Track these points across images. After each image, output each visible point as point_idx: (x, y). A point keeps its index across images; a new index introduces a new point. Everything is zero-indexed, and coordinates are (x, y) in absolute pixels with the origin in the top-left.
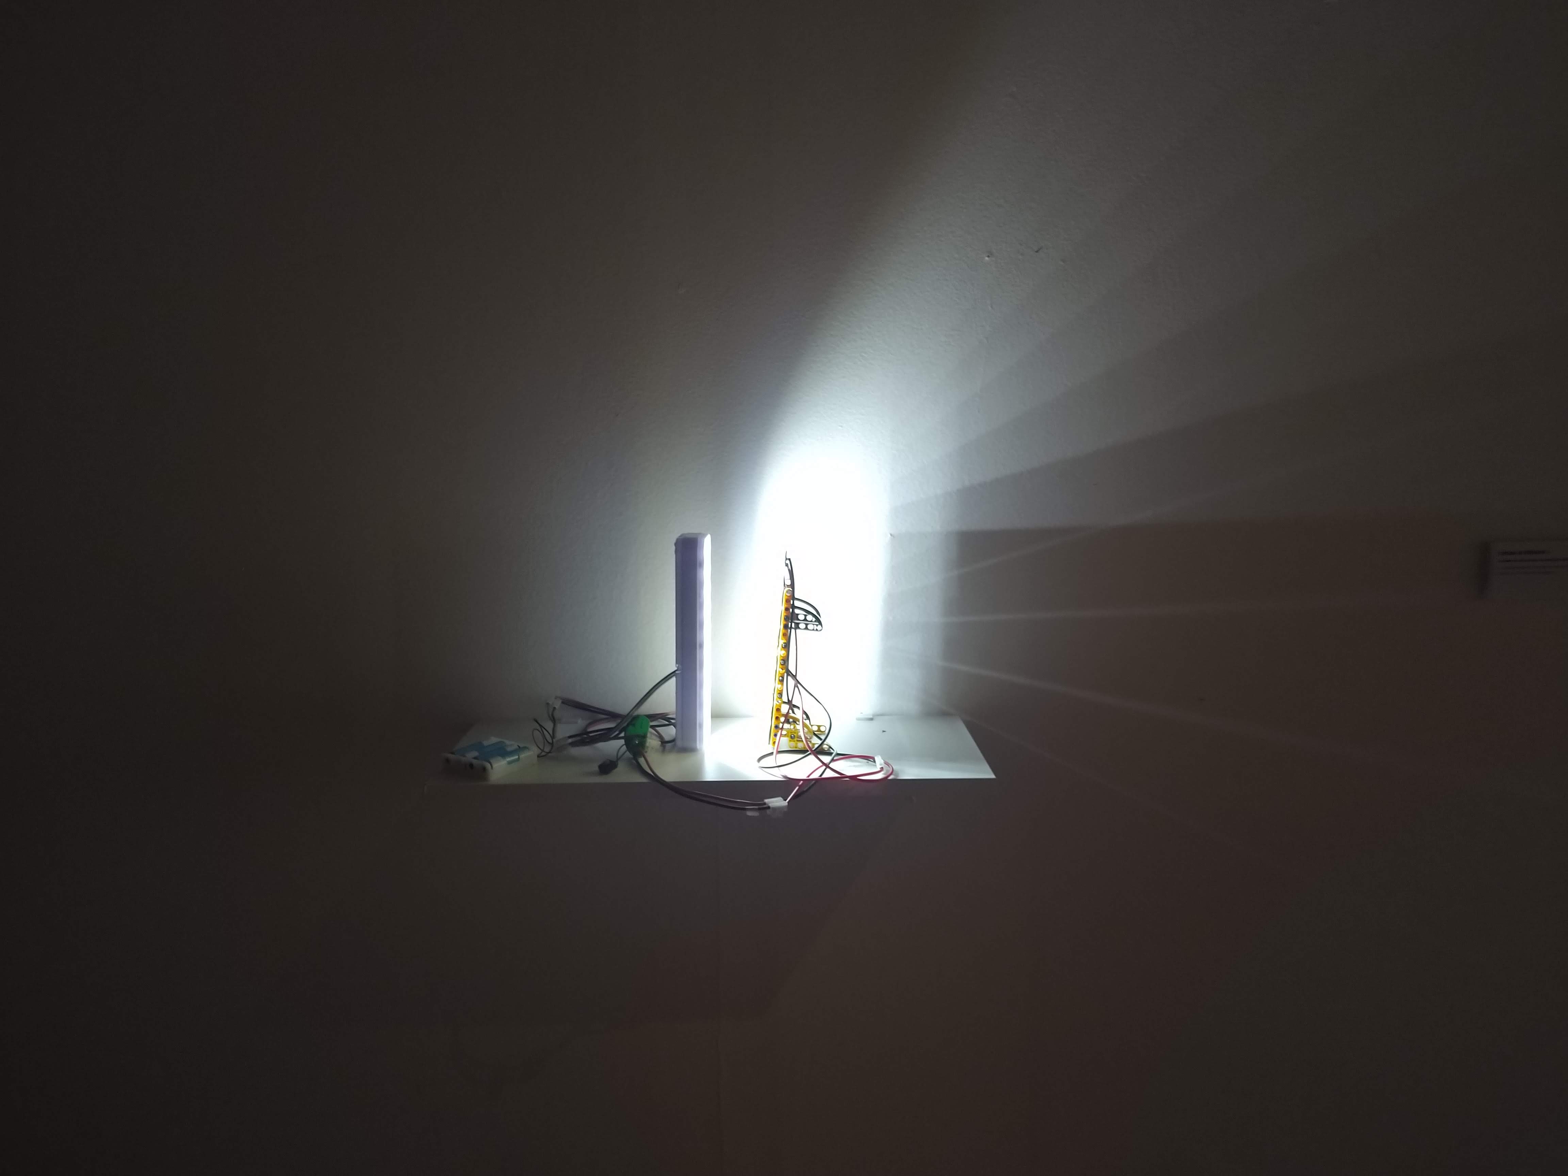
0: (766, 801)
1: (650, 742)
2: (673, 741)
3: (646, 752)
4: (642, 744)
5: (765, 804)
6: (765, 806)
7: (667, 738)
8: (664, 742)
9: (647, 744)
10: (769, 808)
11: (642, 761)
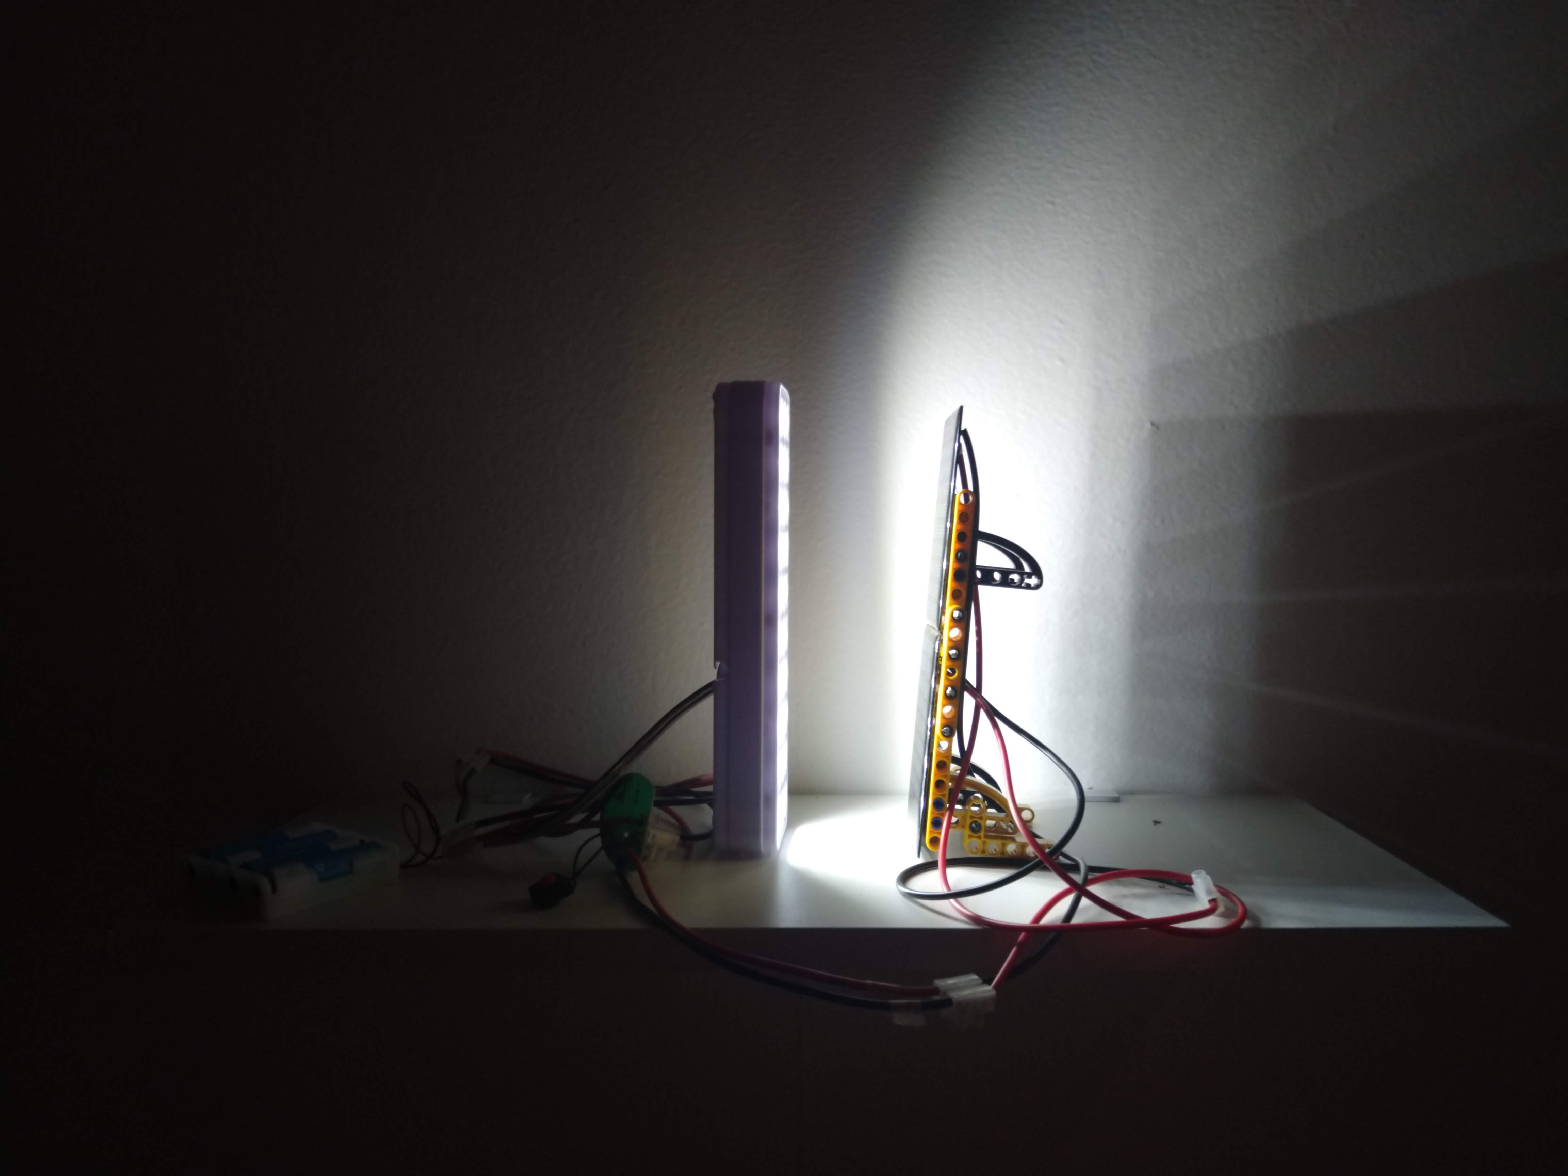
0: (941, 983)
1: (654, 836)
2: (708, 836)
3: (645, 858)
4: (638, 841)
5: (936, 991)
6: (936, 998)
7: (695, 830)
8: (687, 838)
9: (649, 840)
10: (948, 1002)
11: (634, 877)
